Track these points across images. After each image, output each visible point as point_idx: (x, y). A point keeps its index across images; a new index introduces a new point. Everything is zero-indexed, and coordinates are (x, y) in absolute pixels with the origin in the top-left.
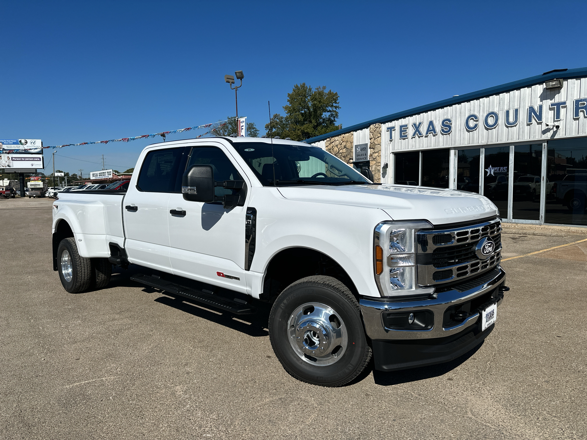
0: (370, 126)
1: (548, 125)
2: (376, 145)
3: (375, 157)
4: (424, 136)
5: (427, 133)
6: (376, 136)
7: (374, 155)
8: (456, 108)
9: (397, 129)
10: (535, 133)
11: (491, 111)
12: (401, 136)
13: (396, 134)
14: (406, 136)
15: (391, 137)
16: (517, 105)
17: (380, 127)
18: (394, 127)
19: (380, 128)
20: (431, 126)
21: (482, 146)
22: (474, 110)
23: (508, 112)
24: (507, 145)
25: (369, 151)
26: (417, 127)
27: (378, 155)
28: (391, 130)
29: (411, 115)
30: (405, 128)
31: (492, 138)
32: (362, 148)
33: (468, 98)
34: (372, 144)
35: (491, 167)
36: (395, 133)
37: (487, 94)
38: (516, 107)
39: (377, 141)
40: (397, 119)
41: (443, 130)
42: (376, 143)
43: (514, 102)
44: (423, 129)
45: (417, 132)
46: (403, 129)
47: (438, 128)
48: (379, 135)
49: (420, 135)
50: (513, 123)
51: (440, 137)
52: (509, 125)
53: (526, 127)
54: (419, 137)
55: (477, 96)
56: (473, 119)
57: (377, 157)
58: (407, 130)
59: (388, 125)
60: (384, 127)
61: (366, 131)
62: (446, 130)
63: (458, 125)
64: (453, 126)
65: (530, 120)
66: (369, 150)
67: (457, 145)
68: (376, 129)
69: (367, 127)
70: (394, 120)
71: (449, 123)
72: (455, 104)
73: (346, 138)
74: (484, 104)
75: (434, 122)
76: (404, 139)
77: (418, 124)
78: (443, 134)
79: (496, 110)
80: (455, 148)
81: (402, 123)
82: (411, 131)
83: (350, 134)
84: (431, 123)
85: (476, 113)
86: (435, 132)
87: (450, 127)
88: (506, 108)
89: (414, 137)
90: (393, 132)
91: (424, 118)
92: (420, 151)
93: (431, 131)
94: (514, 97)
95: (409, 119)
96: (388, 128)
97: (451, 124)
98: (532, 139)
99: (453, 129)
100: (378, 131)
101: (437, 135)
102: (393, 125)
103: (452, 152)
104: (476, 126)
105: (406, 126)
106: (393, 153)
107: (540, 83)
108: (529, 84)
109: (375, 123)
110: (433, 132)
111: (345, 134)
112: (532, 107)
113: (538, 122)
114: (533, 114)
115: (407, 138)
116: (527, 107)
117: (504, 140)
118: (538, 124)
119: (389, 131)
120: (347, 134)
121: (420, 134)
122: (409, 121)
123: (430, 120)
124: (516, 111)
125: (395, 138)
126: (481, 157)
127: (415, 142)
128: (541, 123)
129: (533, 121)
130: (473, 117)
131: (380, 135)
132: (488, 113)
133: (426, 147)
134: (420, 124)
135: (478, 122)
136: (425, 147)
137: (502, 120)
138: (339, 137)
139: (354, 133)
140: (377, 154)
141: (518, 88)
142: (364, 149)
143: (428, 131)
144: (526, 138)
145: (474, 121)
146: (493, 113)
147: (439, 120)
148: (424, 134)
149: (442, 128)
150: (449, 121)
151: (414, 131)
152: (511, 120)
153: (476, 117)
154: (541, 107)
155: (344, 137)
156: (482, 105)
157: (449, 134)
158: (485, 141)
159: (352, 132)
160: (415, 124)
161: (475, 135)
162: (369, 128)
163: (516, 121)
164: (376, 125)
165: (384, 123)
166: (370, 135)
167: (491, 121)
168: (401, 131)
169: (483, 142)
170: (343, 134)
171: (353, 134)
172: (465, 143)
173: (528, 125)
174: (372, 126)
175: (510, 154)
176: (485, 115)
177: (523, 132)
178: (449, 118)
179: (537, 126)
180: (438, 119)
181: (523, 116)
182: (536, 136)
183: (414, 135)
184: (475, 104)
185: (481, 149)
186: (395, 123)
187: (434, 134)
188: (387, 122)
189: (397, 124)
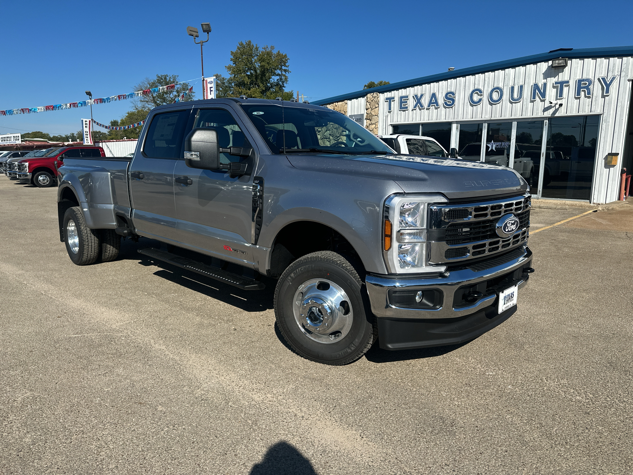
0: (367, 95)
1: (551, 103)
2: (373, 115)
3: (372, 129)
4: (426, 109)
5: (429, 106)
6: (373, 106)
7: (371, 127)
8: (460, 81)
9: (397, 99)
10: (537, 110)
11: (495, 86)
12: (401, 108)
13: (395, 105)
14: (407, 108)
15: (390, 109)
16: (522, 82)
17: (378, 97)
18: (393, 98)
19: (378, 98)
20: (433, 99)
21: (485, 121)
22: (479, 84)
23: (513, 88)
24: (510, 121)
25: (366, 123)
26: (418, 99)
28: (390, 100)
29: (413, 86)
30: (406, 100)
31: (496, 114)
32: (357, 119)
33: (473, 72)
34: (369, 115)
35: (492, 142)
37: (493, 68)
38: (521, 84)
39: (375, 111)
40: (397, 89)
41: (446, 103)
42: (373, 113)
43: (519, 78)
44: (425, 101)
45: (419, 104)
46: (404, 100)
47: (441, 101)
48: (377, 106)
50: (518, 100)
51: (442, 110)
52: (513, 101)
53: (530, 104)
54: (420, 109)
55: (482, 70)
56: (477, 93)
57: (374, 129)
58: (408, 101)
59: (387, 95)
60: (382, 97)
61: (362, 100)
62: (449, 103)
63: (461, 98)
64: (456, 99)
65: (534, 98)
66: (365, 121)
67: (460, 119)
68: (373, 98)
69: (363, 96)
70: (394, 90)
71: (452, 96)
72: (459, 77)
73: (338, 107)
74: (489, 78)
75: (437, 94)
76: (403, 111)
77: (419, 95)
78: (445, 108)
79: (501, 85)
80: (457, 122)
81: (402, 94)
82: (411, 103)
83: (343, 102)
84: (434, 95)
85: (481, 88)
86: (437, 105)
87: (454, 101)
88: (511, 84)
89: (415, 110)
90: (392, 103)
91: (427, 90)
92: (421, 124)
93: (433, 103)
94: (520, 73)
95: (410, 90)
96: (387, 99)
97: (455, 97)
98: (534, 116)
99: (456, 103)
100: (376, 101)
101: (439, 108)
102: (393, 96)
103: (454, 126)
104: (480, 100)
105: (407, 97)
106: (391, 125)
107: (546, 61)
108: (535, 61)
109: (373, 92)
110: (435, 104)
111: (337, 102)
112: (537, 84)
113: (542, 99)
114: (537, 91)
115: (407, 110)
116: (532, 83)
117: (507, 116)
118: (542, 101)
119: (388, 101)
120: (340, 103)
121: (422, 106)
122: (410, 92)
123: (432, 92)
124: (521, 87)
125: (394, 109)
126: (483, 132)
127: (416, 114)
128: (544, 101)
129: (537, 98)
130: (478, 91)
132: (493, 88)
133: (427, 120)
134: (422, 95)
135: (482, 97)
137: (506, 96)
138: (331, 105)
139: (349, 102)
140: (374, 126)
141: (524, 65)
142: (359, 119)
143: (430, 103)
144: (528, 115)
145: (479, 95)
146: (498, 88)
147: (442, 93)
148: (426, 106)
149: (444, 100)
150: (453, 94)
151: (415, 103)
152: (515, 96)
153: (480, 91)
154: (545, 85)
155: (336, 106)
156: (487, 79)
157: (452, 107)
158: (488, 116)
159: (346, 101)
160: (416, 96)
161: (479, 109)
162: (365, 97)
163: (520, 97)
164: (374, 95)
165: (383, 92)
166: (366, 104)
167: (495, 96)
168: (401, 102)
169: (486, 117)
170: (335, 102)
171: (347, 103)
172: (468, 118)
173: (532, 102)
174: (369, 95)
175: (512, 130)
176: (490, 90)
177: (527, 108)
178: (453, 90)
179: (541, 103)
180: (440, 91)
181: (527, 92)
182: (539, 113)
183: (415, 107)
184: (480, 77)
185: (484, 124)
186: (395, 94)
187: (436, 107)
188: (386, 92)
189: (396, 94)
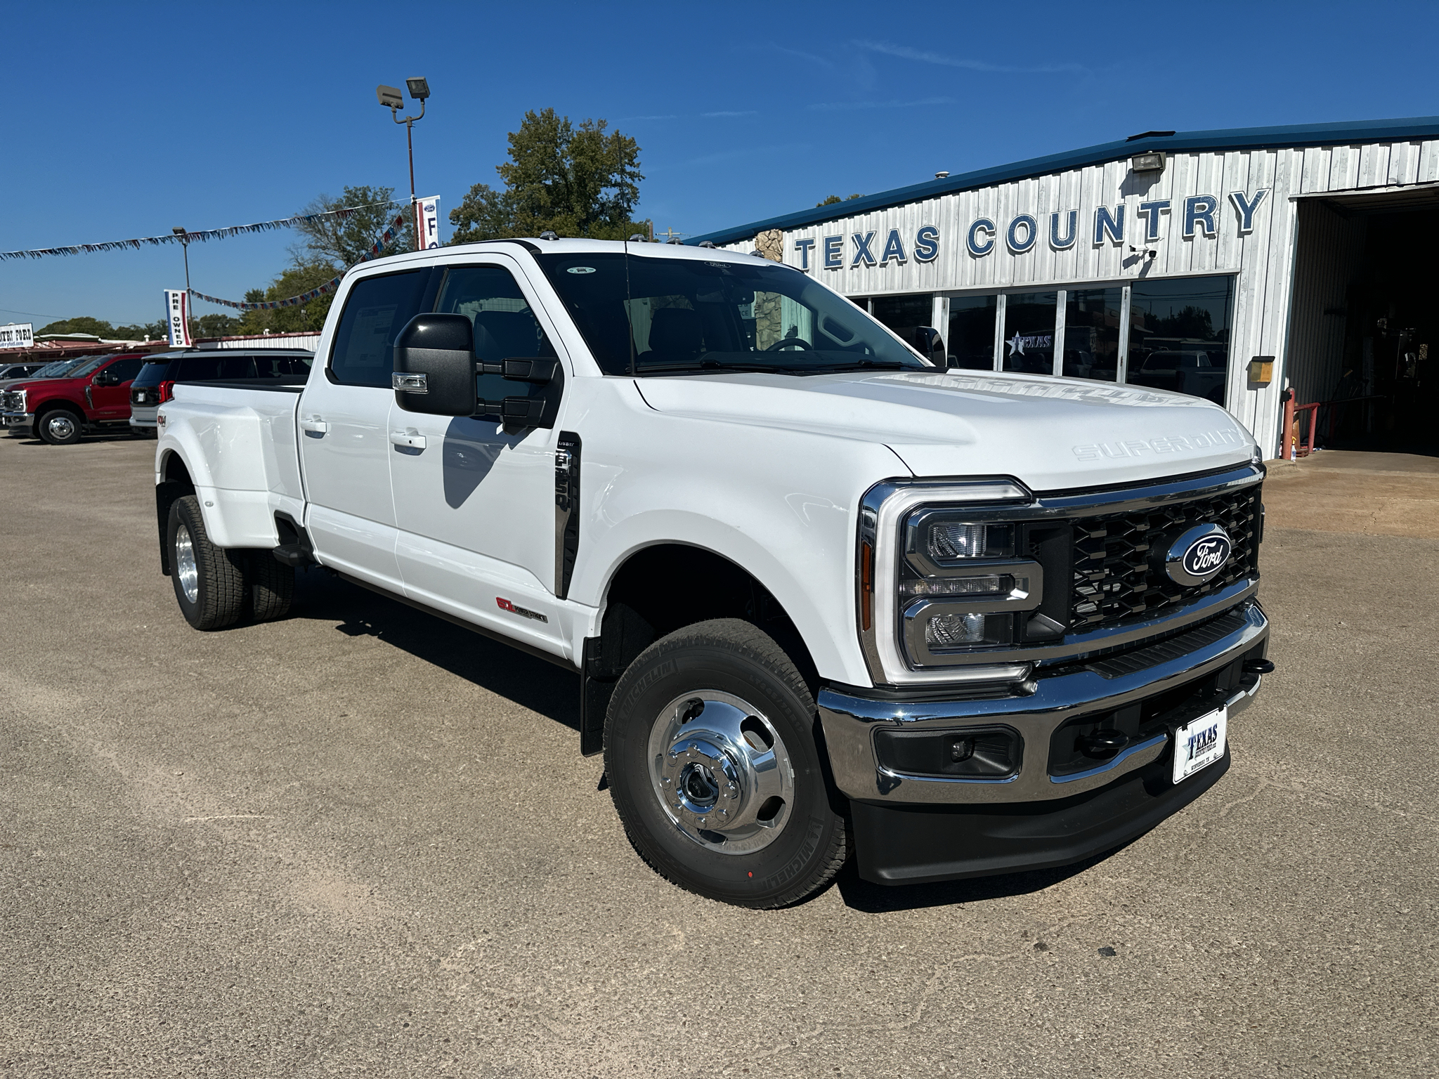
0: (756, 235)
1: (1133, 250)
3: (768, 312)
4: (878, 264)
5: (885, 258)
8: (948, 202)
9: (819, 244)
10: (1108, 264)
11: (1021, 213)
12: (828, 262)
13: (816, 256)
14: (839, 262)
15: (805, 265)
16: (1075, 204)
17: (779, 239)
18: (811, 242)
19: (779, 241)
20: (894, 242)
21: (1002, 290)
22: (986, 210)
23: (1055, 218)
24: (1052, 289)
26: (863, 243)
27: (775, 307)
28: (804, 246)
29: (851, 215)
30: (837, 245)
31: (1022, 273)
33: (974, 182)
35: (1017, 335)
36: (814, 254)
37: (1016, 175)
38: (1072, 208)
40: (819, 222)
41: (919, 252)
43: (1068, 195)
44: (877, 248)
45: (863, 255)
46: (833, 245)
47: (909, 248)
48: (778, 258)
49: (870, 263)
50: (1067, 242)
51: (913, 268)
52: (1058, 245)
53: (1092, 251)
54: (868, 266)
55: (994, 179)
56: (983, 229)
57: (774, 311)
58: (842, 248)
59: (799, 235)
60: (789, 239)
61: (747, 246)
62: (925, 252)
63: (952, 241)
64: (941, 243)
65: (1100, 238)
67: (949, 287)
68: (770, 242)
69: (750, 238)
70: (812, 224)
71: (932, 236)
72: (946, 194)
74: (1007, 197)
75: (901, 234)
76: (833, 269)
77: (864, 235)
78: (919, 262)
79: (1032, 212)
80: (943, 294)
81: (829, 231)
82: (849, 251)
84: (894, 235)
85: (991, 217)
86: (902, 256)
87: (935, 246)
88: (1052, 209)
89: (857, 267)
90: (810, 252)
91: (879, 223)
92: (869, 299)
93: (894, 252)
94: (1069, 184)
95: (845, 223)
96: (798, 243)
97: (937, 239)
98: (1101, 278)
99: (941, 251)
100: (775, 248)
101: (906, 262)
102: (810, 237)
103: (938, 302)
104: (990, 244)
105: (840, 238)
107: (1122, 159)
108: (1099, 158)
109: (769, 229)
110: (898, 255)
112: (1104, 209)
113: (1115, 241)
114: (1105, 224)
115: (841, 268)
116: (1094, 209)
117: (1047, 280)
118: (1116, 245)
119: (800, 249)
121: (870, 259)
122: (845, 228)
123: (891, 227)
124: (1073, 215)
125: (814, 266)
126: (998, 313)
127: (859, 276)
128: (1120, 245)
129: (1106, 239)
130: (984, 225)
131: (780, 257)
132: (1015, 217)
133: (882, 289)
134: (870, 235)
135: (994, 237)
136: (880, 291)
137: (1043, 235)
140: (773, 304)
141: (1078, 167)
143: (888, 251)
144: (1090, 275)
145: (987, 233)
146: (1025, 218)
147: (911, 229)
148: (879, 260)
149: (917, 246)
150: (934, 231)
151: (856, 252)
152: (1062, 234)
153: (990, 225)
154: (1121, 210)
156: (1003, 198)
157: (932, 261)
158: (1008, 278)
160: (858, 237)
161: (988, 264)
162: (754, 240)
163: (1072, 238)
164: (772, 234)
165: (789, 229)
167: (1021, 235)
168: (828, 251)
169: (1003, 281)
172: (967, 284)
173: (1096, 247)
174: (760, 236)
175: (1058, 309)
176: (1010, 221)
177: (1086, 261)
178: (933, 224)
179: (1114, 250)
180: (909, 226)
181: (1086, 227)
182: (1110, 270)
183: (857, 260)
184: (988, 195)
185: (999, 296)
186: (814, 232)
187: (900, 260)
188: (797, 227)
189: (818, 233)
